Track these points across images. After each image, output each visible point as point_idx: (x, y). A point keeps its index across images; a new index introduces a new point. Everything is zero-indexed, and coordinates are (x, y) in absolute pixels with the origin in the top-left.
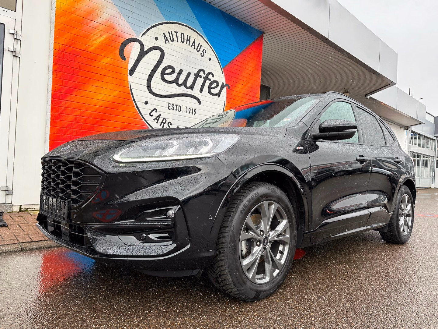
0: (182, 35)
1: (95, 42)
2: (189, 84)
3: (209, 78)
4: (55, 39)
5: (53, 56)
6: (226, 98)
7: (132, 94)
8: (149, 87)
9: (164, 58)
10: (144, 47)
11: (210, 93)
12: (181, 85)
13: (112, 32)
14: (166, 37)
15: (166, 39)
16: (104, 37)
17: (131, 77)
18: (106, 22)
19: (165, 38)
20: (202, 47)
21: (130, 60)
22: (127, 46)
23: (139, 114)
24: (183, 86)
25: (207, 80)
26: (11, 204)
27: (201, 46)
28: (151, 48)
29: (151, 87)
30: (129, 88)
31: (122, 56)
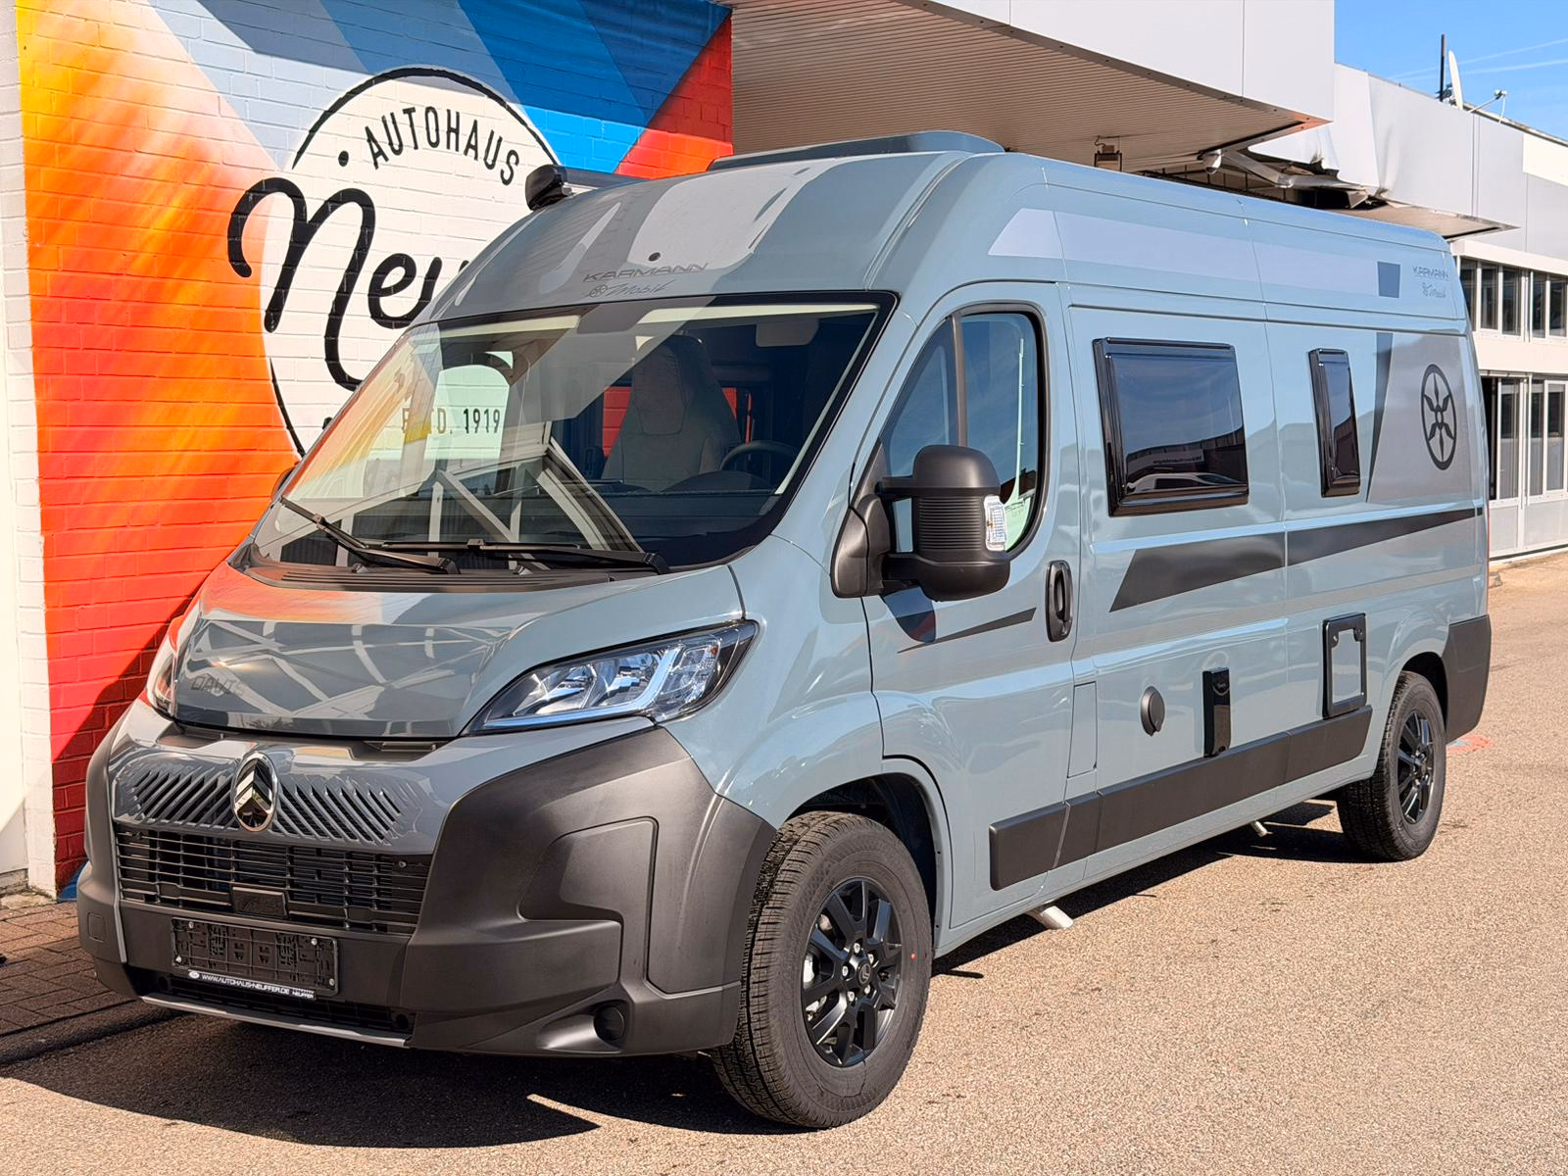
0: (431, 115)
1: (151, 231)
4: (33, 254)
5: (32, 319)
7: (281, 403)
8: (332, 358)
9: (376, 231)
10: (304, 202)
13: (200, 175)
14: (375, 142)
15: (376, 150)
16: (176, 202)
17: (273, 335)
18: (177, 144)
19: (373, 144)
20: (502, 143)
21: (263, 271)
22: (249, 217)
27: (500, 140)
28: (330, 200)
29: (336, 358)
30: (268, 380)
31: (237, 261)
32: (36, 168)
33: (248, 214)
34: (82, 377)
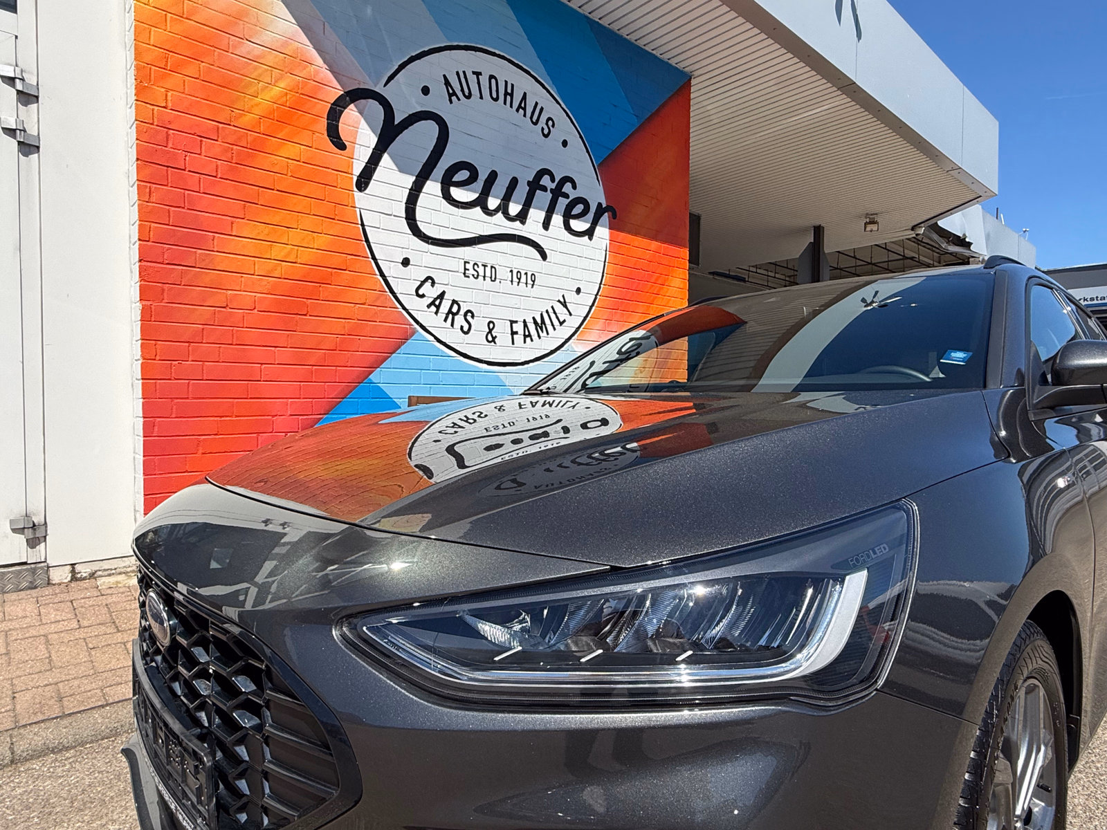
0: (493, 80)
1: (258, 100)
2: (514, 208)
3: (564, 192)
4: (141, 91)
5: (137, 139)
6: (608, 242)
7: (367, 240)
8: (411, 218)
9: (449, 143)
10: (393, 112)
11: (569, 229)
12: (496, 211)
13: (305, 71)
15: (451, 91)
16: (282, 85)
17: (362, 194)
18: (285, 44)
19: (450, 88)
20: (543, 112)
21: (356, 149)
22: (346, 110)
23: (389, 293)
24: (500, 214)
25: (560, 198)
26: (42, 564)
27: (542, 109)
28: (413, 114)
29: (415, 220)
30: (358, 224)
31: (334, 138)
32: (147, 26)
33: (345, 108)
34: (187, 192)
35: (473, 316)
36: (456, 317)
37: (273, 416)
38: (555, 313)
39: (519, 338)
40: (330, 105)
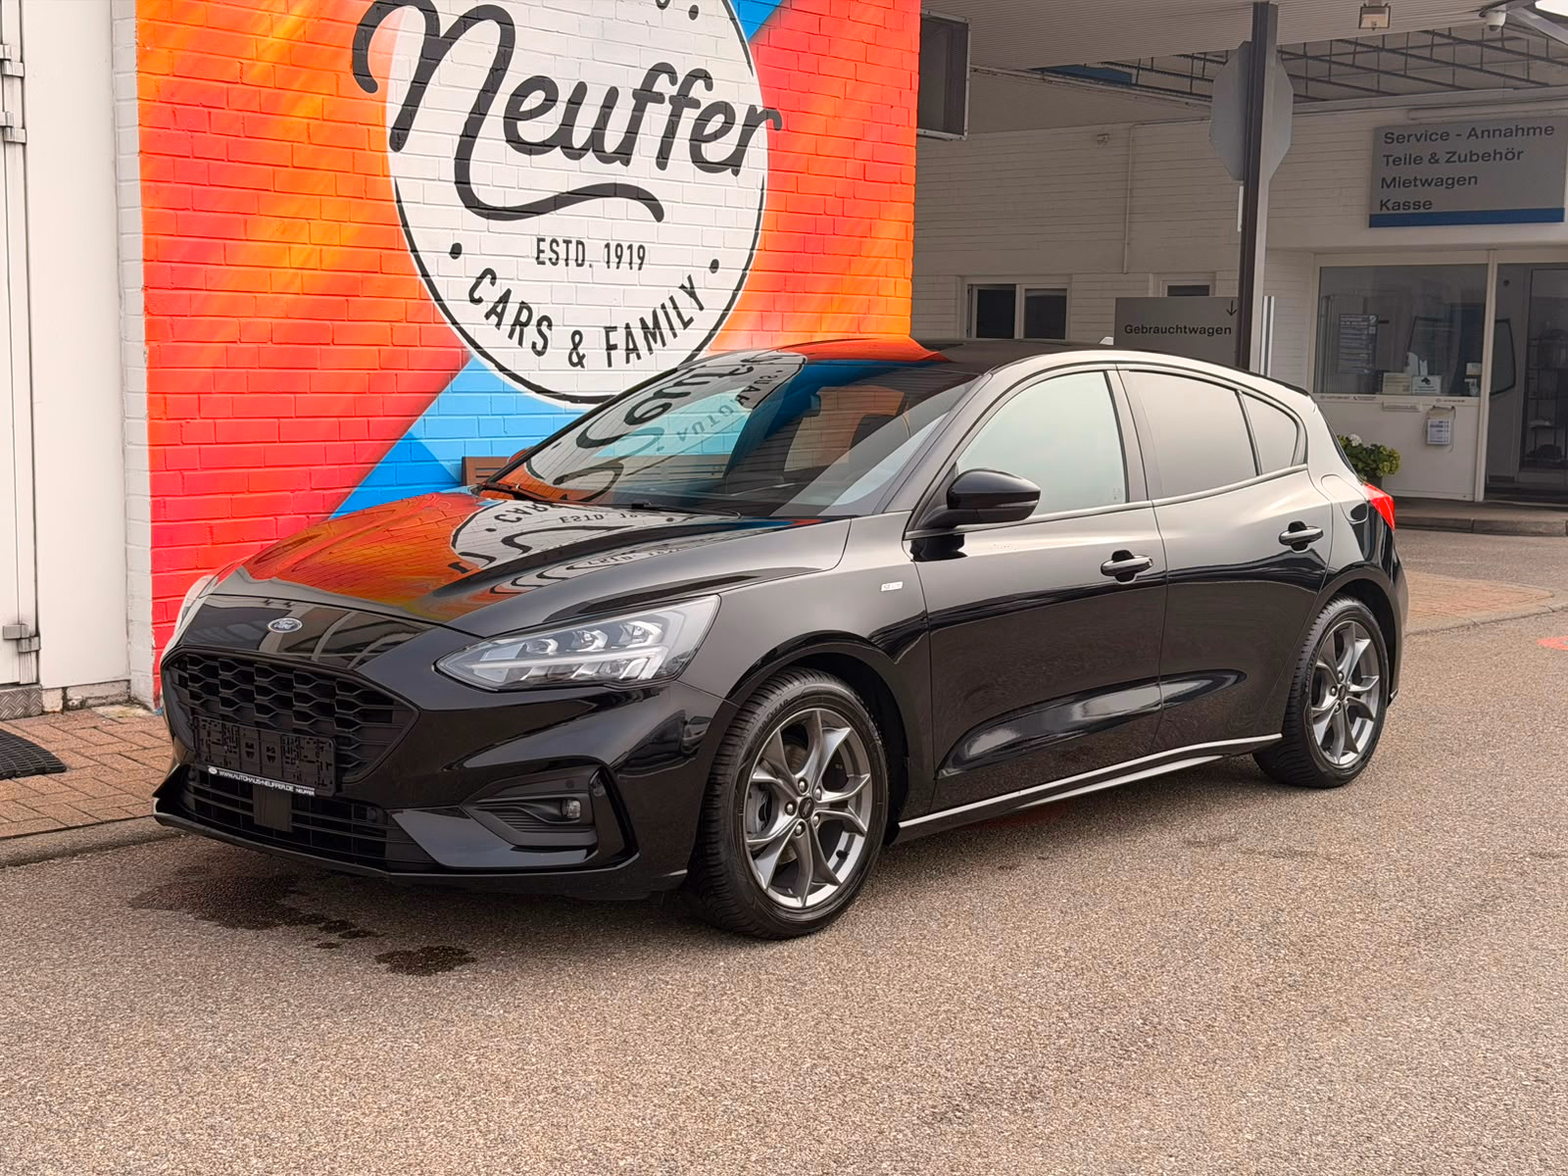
1: (270, 40)
2: (612, 141)
3: (692, 99)
4: (143, 56)
5: (140, 125)
6: (766, 172)
7: (405, 225)
8: (462, 181)
9: (516, 51)
10: (438, 19)
11: (698, 160)
12: (584, 149)
16: (298, 10)
17: (398, 154)
21: (390, 88)
22: (377, 30)
23: (434, 301)
24: (590, 154)
25: (686, 110)
26: (35, 687)
28: (463, 16)
29: (469, 183)
30: (392, 201)
31: (360, 75)
33: (376, 27)
34: (195, 187)
35: (550, 326)
36: (525, 329)
37: (293, 491)
38: (675, 307)
39: (619, 355)
40: (355, 27)
